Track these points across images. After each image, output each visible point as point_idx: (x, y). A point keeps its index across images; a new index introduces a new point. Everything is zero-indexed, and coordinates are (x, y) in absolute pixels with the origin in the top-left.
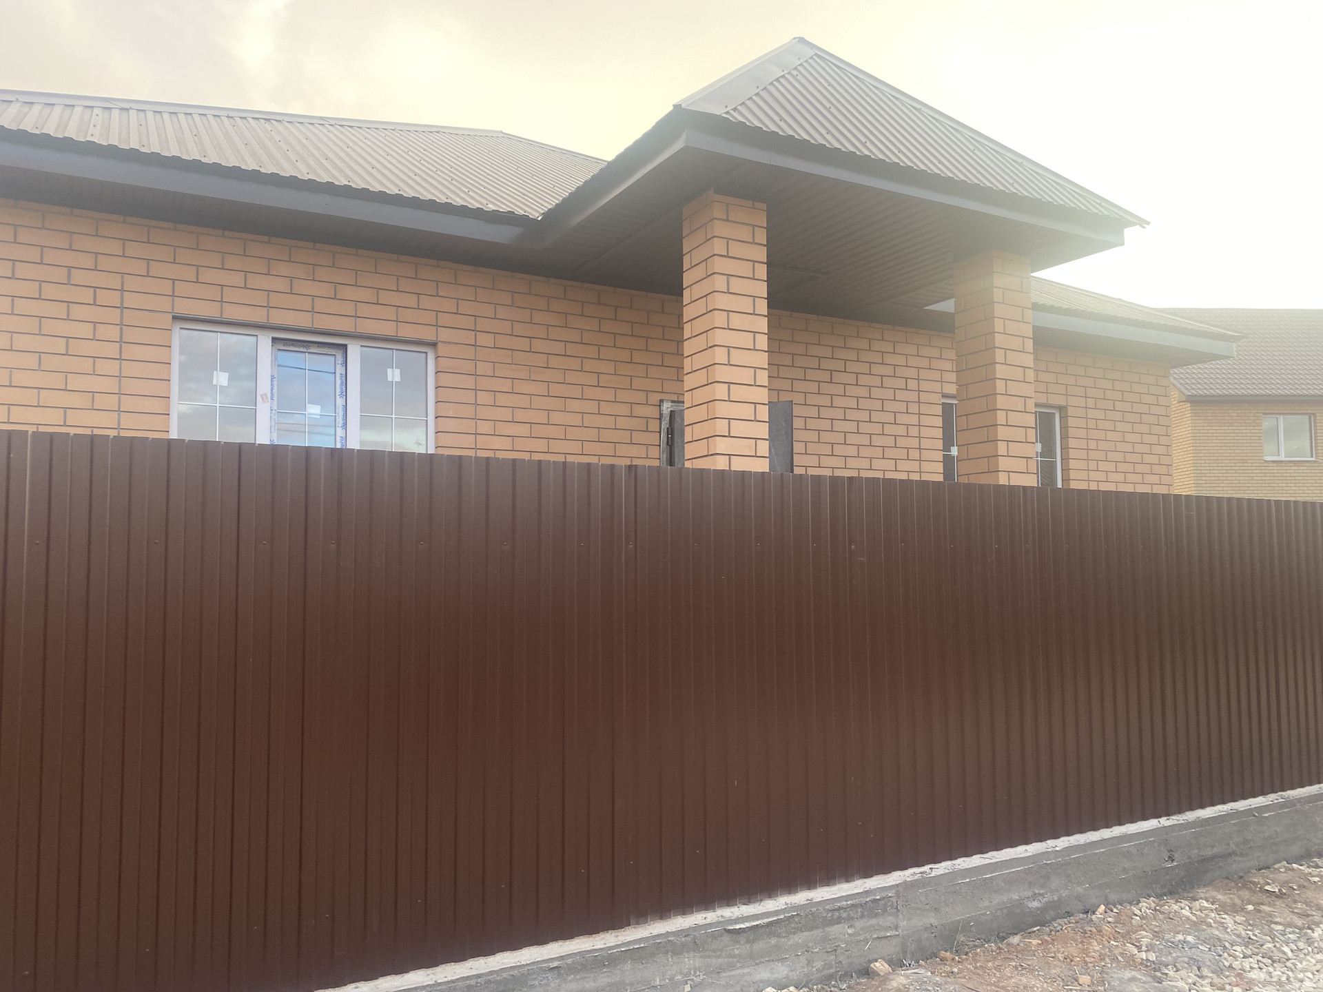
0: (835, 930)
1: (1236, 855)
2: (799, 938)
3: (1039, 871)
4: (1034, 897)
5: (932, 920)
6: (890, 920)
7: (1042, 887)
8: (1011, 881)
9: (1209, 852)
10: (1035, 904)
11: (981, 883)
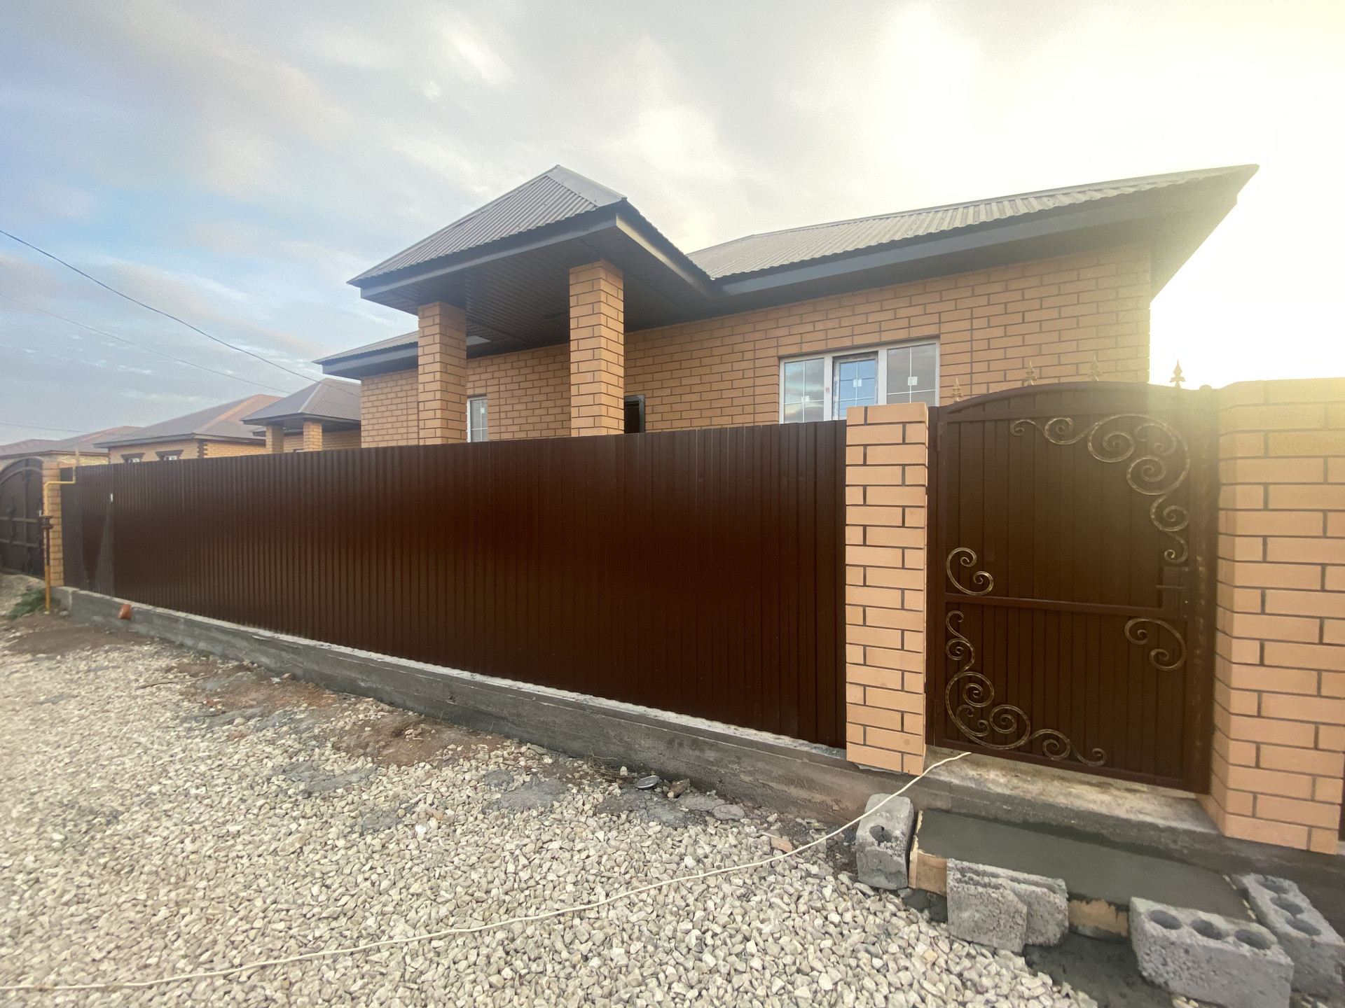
0: (284, 654)
1: (508, 721)
2: (273, 651)
3: (365, 666)
4: (363, 680)
5: (316, 668)
6: (300, 659)
7: (367, 677)
8: (351, 666)
9: (483, 708)
10: (363, 684)
11: (338, 660)
